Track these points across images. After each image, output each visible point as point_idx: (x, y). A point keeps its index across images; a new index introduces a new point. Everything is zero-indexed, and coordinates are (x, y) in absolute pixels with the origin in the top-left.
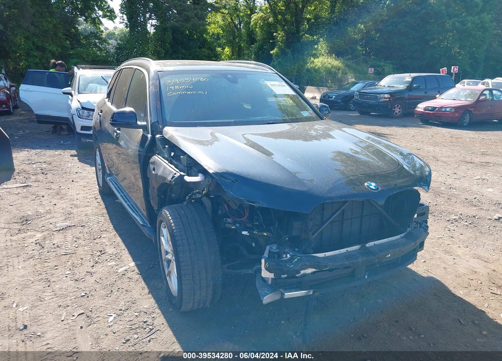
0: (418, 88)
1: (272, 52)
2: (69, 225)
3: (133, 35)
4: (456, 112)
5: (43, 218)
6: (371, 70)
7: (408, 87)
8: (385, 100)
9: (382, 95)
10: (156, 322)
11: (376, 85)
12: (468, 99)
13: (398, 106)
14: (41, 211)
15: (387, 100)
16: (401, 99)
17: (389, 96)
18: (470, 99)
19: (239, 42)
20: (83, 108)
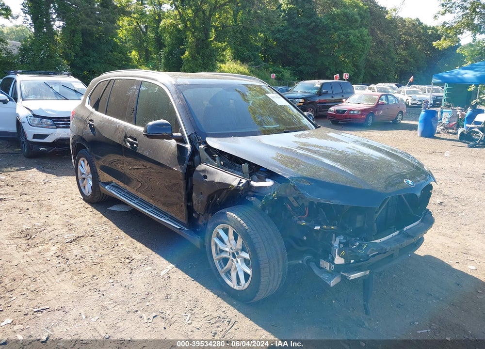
0: (326, 93)
1: (182, 57)
2: (77, 235)
3: (39, 36)
4: (362, 114)
5: (45, 231)
6: (273, 76)
7: (318, 92)
8: (300, 104)
9: (297, 100)
10: (228, 314)
11: (289, 91)
12: (370, 103)
13: (310, 109)
14: (37, 224)
15: (302, 104)
16: (313, 103)
17: (303, 101)
18: (371, 103)
19: (147, 47)
20: (35, 116)
